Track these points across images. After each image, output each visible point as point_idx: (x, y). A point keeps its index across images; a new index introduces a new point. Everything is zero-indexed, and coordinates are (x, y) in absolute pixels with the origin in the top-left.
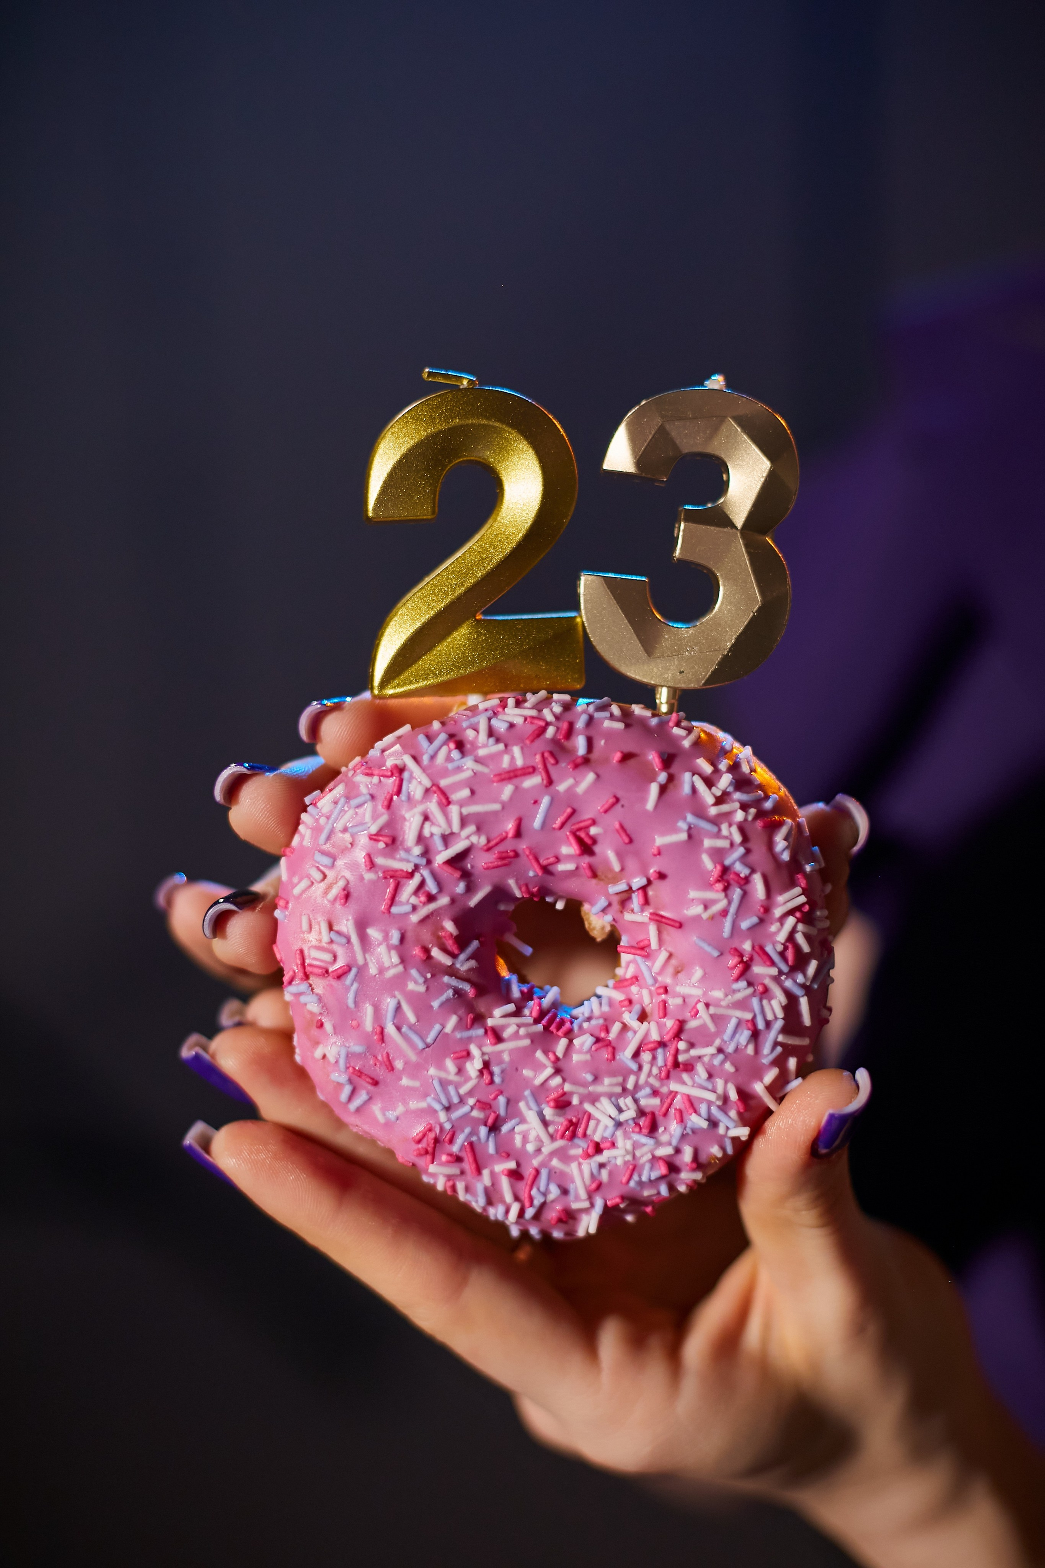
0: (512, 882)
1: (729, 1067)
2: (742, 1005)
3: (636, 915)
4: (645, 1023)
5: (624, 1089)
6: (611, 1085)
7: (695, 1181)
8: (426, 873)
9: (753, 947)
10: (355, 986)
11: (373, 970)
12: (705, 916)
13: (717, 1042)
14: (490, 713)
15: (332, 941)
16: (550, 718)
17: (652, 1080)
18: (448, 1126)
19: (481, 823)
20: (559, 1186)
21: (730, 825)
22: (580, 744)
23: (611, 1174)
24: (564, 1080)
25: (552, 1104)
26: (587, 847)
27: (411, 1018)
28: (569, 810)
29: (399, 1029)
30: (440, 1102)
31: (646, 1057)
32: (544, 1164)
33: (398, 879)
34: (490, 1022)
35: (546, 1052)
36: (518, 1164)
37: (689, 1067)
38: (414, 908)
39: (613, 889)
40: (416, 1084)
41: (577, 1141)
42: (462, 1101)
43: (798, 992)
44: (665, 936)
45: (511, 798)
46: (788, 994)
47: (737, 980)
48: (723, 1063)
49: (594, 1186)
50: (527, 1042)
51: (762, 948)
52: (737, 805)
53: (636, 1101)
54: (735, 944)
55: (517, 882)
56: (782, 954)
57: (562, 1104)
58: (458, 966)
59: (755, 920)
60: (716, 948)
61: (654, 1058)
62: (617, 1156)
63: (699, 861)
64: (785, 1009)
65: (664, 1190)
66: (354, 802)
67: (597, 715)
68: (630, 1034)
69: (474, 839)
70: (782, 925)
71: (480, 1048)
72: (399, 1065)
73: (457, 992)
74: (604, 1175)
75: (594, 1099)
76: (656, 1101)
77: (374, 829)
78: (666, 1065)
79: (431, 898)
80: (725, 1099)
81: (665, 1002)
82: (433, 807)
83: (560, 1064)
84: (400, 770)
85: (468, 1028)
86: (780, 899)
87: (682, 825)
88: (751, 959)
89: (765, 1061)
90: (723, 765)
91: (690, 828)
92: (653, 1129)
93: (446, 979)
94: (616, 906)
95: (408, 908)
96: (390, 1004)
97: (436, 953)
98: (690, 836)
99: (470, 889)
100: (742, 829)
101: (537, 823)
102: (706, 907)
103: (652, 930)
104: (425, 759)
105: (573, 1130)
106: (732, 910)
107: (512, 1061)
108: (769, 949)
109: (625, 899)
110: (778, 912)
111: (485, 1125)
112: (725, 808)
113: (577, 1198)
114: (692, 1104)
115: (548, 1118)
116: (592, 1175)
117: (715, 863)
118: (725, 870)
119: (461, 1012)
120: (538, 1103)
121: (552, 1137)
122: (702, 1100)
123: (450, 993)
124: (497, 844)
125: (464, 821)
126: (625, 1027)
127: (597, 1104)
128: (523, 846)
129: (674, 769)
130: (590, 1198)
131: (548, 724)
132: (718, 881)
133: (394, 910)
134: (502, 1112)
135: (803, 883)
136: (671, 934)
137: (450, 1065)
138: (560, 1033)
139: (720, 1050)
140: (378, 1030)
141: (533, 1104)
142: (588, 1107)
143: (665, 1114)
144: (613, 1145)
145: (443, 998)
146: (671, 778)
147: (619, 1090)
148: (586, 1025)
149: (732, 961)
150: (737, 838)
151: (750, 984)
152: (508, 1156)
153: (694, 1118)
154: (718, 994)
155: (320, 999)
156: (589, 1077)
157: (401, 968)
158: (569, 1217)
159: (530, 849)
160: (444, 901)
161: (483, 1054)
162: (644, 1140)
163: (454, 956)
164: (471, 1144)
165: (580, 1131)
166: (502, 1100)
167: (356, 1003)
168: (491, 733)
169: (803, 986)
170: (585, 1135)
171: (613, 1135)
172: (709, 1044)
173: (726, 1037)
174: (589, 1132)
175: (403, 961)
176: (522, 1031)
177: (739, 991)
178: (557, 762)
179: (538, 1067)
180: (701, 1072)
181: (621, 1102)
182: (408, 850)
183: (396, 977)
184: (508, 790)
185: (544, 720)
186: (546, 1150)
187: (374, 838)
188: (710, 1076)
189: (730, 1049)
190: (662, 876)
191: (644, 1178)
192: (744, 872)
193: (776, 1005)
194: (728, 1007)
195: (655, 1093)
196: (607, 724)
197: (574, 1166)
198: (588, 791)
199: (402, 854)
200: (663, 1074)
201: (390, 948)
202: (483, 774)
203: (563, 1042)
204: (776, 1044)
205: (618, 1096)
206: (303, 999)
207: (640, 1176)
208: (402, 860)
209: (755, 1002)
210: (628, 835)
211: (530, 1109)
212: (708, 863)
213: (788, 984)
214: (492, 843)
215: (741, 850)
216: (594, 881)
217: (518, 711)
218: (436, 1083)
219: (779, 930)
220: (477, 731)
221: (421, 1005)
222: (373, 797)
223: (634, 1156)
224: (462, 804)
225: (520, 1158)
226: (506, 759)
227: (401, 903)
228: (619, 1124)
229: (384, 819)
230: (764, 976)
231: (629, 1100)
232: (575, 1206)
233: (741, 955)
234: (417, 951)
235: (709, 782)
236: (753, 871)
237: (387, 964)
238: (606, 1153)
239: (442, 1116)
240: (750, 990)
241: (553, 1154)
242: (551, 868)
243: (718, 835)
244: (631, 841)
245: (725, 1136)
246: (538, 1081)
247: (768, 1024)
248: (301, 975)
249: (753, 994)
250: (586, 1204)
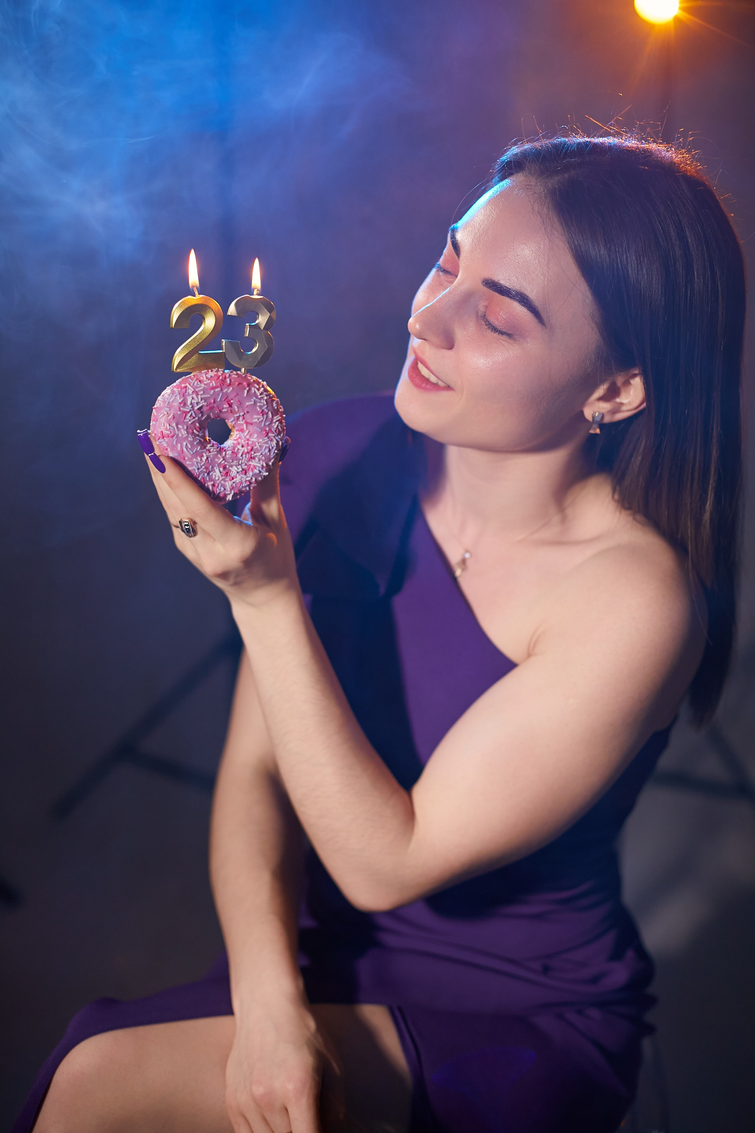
0: (211, 414)
1: (263, 458)
2: (266, 443)
3: (241, 422)
4: (243, 448)
5: (239, 464)
6: (236, 463)
7: (255, 486)
8: (192, 412)
9: (269, 429)
10: (176, 439)
11: (180, 435)
12: (258, 422)
13: (261, 452)
14: (205, 373)
15: (170, 429)
16: (220, 375)
17: (245, 461)
18: (198, 473)
19: (205, 399)
20: (224, 488)
21: (263, 400)
22: (228, 380)
23: (236, 485)
24: (225, 462)
25: (222, 467)
26: (230, 405)
27: (190, 447)
28: (226, 396)
29: (187, 449)
30: (196, 467)
31: (244, 456)
32: (220, 482)
33: (186, 413)
34: (207, 448)
35: (220, 455)
36: (214, 483)
37: (254, 458)
38: (190, 420)
39: (236, 416)
40: (191, 463)
41: (228, 477)
42: (201, 467)
43: (279, 440)
44: (248, 427)
45: (213, 393)
46: (277, 440)
47: (265, 437)
48: (262, 457)
49: (232, 488)
50: (216, 453)
51: (271, 429)
52: (265, 395)
53: (241, 467)
54: (265, 428)
55: (213, 414)
56: (276, 431)
57: (225, 468)
58: (200, 434)
59: (269, 423)
60: (260, 429)
61: (246, 456)
62: (237, 480)
63: (256, 409)
64: (276, 444)
65: (248, 489)
66: (175, 395)
67: (231, 374)
68: (240, 451)
69: (204, 403)
70: (275, 424)
71: (205, 454)
72: (186, 458)
73: (200, 440)
74: (234, 485)
75: (232, 466)
76: (246, 467)
77: (180, 401)
78: (249, 458)
79: (194, 418)
80: (263, 466)
81: (248, 443)
82: (194, 396)
83: (224, 458)
84: (186, 387)
85: (202, 449)
86: (275, 418)
87: (253, 400)
88: (268, 432)
89: (272, 457)
90: (261, 386)
91: (254, 401)
92: (246, 474)
93: (197, 437)
94: (236, 420)
95: (189, 420)
96: (185, 444)
97: (195, 431)
98: (254, 403)
99: (202, 416)
100: (266, 401)
101: (219, 400)
102: (258, 420)
103: (245, 425)
104: (192, 384)
105: (227, 474)
106: (264, 420)
107: (213, 457)
108: (272, 429)
109: (238, 418)
110: (274, 421)
111: (206, 473)
112: (262, 396)
113: (227, 491)
114: (255, 467)
115: (221, 471)
116: (231, 485)
117: (260, 409)
118: (263, 411)
119: (201, 445)
120: (219, 468)
121: (222, 476)
122: (257, 466)
123: (198, 441)
124: (209, 405)
125: (202, 399)
126: (238, 449)
127: (233, 468)
128: (215, 405)
129: (250, 386)
130: (231, 491)
131: (220, 376)
132: (261, 413)
133: (185, 421)
134: (210, 470)
135: (280, 414)
136: (250, 427)
137: (199, 458)
138: (223, 451)
139: (261, 454)
140: (182, 450)
141: (217, 468)
142: (230, 468)
143: (249, 470)
144: (236, 477)
145: (197, 442)
146: (250, 389)
147: (238, 464)
148: (229, 449)
149: (264, 432)
150: (265, 403)
151: (268, 438)
152: (212, 481)
153: (255, 470)
154: (261, 440)
155: (167, 443)
156: (231, 461)
157: (187, 435)
158: (226, 495)
159: (217, 406)
160: (197, 418)
161: (206, 456)
162: (244, 476)
163: (199, 432)
164: (203, 478)
165: (228, 475)
166: (211, 467)
167: (176, 443)
168: (207, 378)
169: (280, 439)
170: (230, 475)
171: (236, 475)
172: (259, 452)
173: (263, 450)
174: (230, 474)
175: (187, 433)
176: (215, 450)
177: (266, 439)
178: (223, 385)
179: (219, 459)
180: (257, 459)
181: (238, 467)
182: (188, 406)
183: (186, 437)
184: (212, 391)
185: (218, 375)
186: (220, 479)
187: (180, 403)
188: (259, 460)
189: (264, 454)
190: (248, 412)
191: (244, 485)
192: (267, 411)
193: (274, 443)
194: (263, 443)
195: (246, 465)
196: (233, 376)
197: (227, 483)
198: (230, 392)
199: (187, 407)
200: (248, 460)
201: (184, 430)
202: (206, 388)
203: (224, 453)
204: (274, 452)
205: (237, 465)
206: (162, 443)
207: (243, 485)
208: (187, 409)
209: (269, 442)
210: (240, 402)
211: (217, 469)
212: (258, 409)
213: (277, 438)
214: (208, 404)
215: (266, 406)
216: (231, 414)
217: (212, 373)
218: (195, 463)
219: (275, 425)
220: (203, 377)
221: (191, 443)
222: (179, 393)
223: (241, 480)
224: (201, 395)
225: (214, 481)
226: (211, 384)
227: (187, 419)
228: (238, 472)
229: (182, 399)
230: (271, 436)
231: (240, 466)
232: (227, 493)
233: (266, 431)
234: (190, 430)
235: (258, 390)
236: (269, 411)
237: (184, 434)
238: (235, 480)
239: (197, 471)
240: (268, 439)
241: (222, 480)
242: (221, 410)
243: (261, 402)
244: (241, 404)
245: (262, 475)
246: (219, 462)
247: (272, 448)
248: (162, 437)
249: (269, 440)
250: (230, 492)
